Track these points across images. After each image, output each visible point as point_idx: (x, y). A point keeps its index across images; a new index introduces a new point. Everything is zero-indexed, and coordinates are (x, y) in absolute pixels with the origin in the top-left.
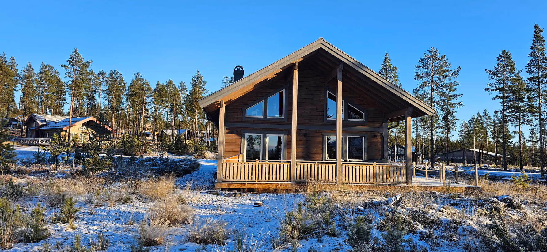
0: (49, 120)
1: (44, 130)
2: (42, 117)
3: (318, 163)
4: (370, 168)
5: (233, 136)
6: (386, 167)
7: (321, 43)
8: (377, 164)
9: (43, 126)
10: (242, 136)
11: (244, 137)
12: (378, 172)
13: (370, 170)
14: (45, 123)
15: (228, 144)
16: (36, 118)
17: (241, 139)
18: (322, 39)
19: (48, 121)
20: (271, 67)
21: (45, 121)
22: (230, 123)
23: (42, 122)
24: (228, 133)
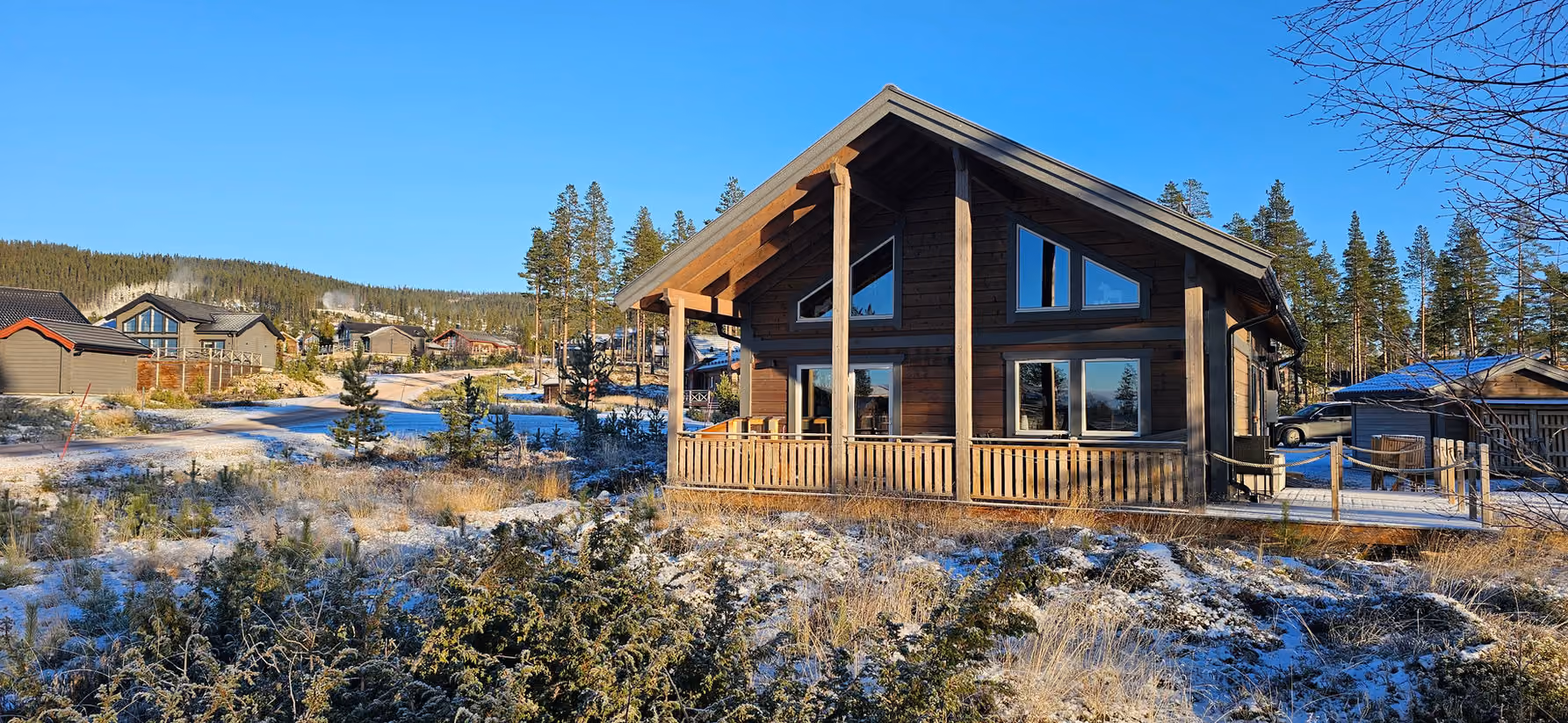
0: (719, 348)
1: (707, 372)
2: (705, 341)
3: (903, 440)
4: (1058, 458)
5: (770, 374)
6: (1112, 453)
7: (889, 101)
8: (1081, 445)
9: (707, 361)
10: (789, 373)
11: (795, 377)
12: (1083, 468)
13: (1058, 463)
14: (709, 356)
15: (760, 394)
16: (695, 344)
17: (788, 380)
18: (891, 88)
19: (717, 350)
20: (765, 190)
21: (712, 350)
22: (762, 339)
23: (704, 354)
24: (757, 367)
